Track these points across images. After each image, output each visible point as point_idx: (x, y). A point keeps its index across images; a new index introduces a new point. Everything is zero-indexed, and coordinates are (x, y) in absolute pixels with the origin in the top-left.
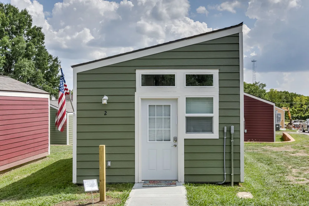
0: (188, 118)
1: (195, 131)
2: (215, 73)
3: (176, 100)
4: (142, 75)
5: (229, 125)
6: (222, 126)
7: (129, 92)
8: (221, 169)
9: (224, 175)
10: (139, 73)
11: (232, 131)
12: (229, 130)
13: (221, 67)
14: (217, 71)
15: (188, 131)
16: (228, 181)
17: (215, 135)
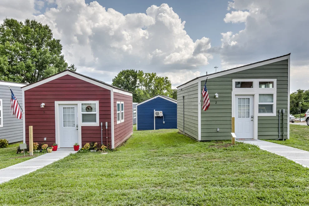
0: (259, 105)
1: (264, 112)
2: (275, 81)
3: (253, 95)
4: (236, 82)
5: (283, 109)
6: (278, 109)
7: (228, 91)
8: (277, 133)
9: (279, 135)
10: (234, 81)
11: (284, 112)
12: (282, 112)
13: (278, 78)
14: (276, 80)
15: (260, 112)
16: (281, 138)
17: (274, 114)
